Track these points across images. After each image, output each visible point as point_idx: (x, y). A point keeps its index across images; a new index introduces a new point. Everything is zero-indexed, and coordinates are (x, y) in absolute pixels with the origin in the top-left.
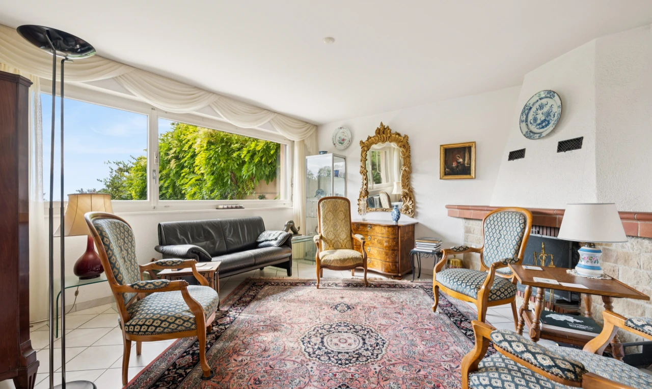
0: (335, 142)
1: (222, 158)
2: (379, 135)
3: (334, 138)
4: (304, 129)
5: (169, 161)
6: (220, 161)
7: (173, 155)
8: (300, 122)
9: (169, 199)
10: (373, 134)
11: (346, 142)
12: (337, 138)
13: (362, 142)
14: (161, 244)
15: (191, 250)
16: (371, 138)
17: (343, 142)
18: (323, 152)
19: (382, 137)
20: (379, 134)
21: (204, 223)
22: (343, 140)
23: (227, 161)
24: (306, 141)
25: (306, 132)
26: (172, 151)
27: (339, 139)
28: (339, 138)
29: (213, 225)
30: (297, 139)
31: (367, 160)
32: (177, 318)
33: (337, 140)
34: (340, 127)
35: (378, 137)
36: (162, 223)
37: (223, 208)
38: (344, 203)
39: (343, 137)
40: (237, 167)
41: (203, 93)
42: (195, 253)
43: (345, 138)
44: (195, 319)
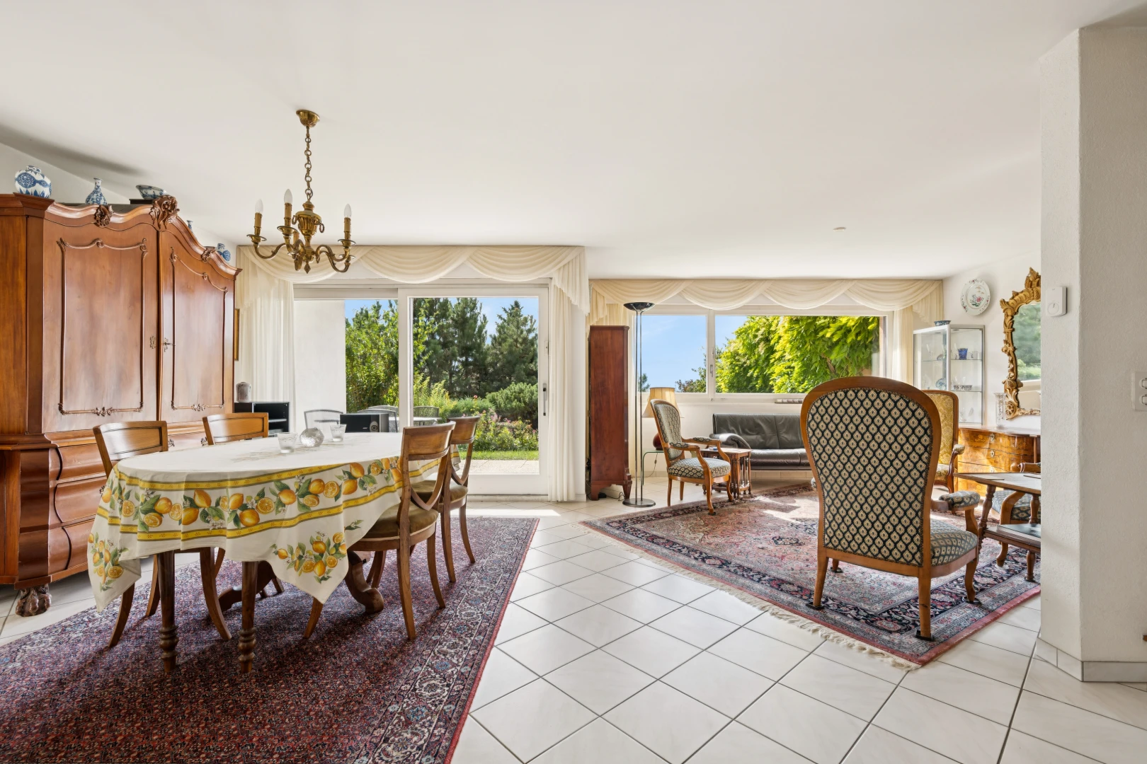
0: (965, 304)
1: (807, 340)
2: (1030, 289)
3: (964, 298)
4: (911, 291)
5: (756, 345)
6: (806, 343)
7: (761, 337)
8: (898, 283)
9: (758, 392)
10: (1021, 287)
11: (983, 303)
12: (970, 298)
13: (1003, 302)
14: (715, 433)
15: (731, 438)
16: (1017, 294)
17: (980, 304)
18: (939, 322)
19: (1035, 293)
20: (1031, 287)
21: (756, 416)
22: (979, 299)
23: (814, 343)
24: (915, 308)
25: (915, 294)
26: (760, 332)
27: (972, 299)
28: (973, 296)
29: (766, 419)
30: (897, 307)
31: (1014, 330)
32: (693, 469)
33: (969, 301)
34: (972, 279)
35: (1029, 292)
36: (716, 414)
37: (783, 403)
38: (944, 399)
39: (978, 295)
40: (827, 349)
41: (754, 283)
42: (734, 441)
43: (982, 296)
44: (704, 472)
